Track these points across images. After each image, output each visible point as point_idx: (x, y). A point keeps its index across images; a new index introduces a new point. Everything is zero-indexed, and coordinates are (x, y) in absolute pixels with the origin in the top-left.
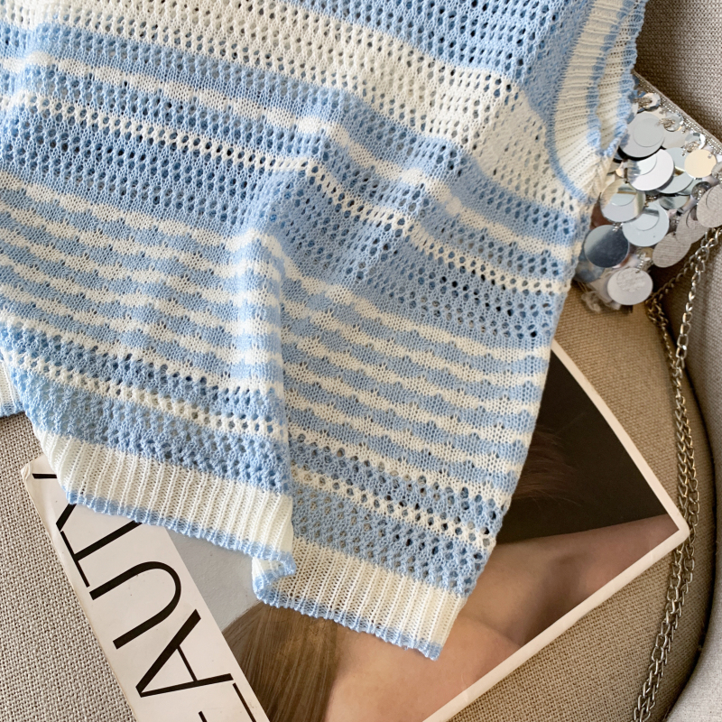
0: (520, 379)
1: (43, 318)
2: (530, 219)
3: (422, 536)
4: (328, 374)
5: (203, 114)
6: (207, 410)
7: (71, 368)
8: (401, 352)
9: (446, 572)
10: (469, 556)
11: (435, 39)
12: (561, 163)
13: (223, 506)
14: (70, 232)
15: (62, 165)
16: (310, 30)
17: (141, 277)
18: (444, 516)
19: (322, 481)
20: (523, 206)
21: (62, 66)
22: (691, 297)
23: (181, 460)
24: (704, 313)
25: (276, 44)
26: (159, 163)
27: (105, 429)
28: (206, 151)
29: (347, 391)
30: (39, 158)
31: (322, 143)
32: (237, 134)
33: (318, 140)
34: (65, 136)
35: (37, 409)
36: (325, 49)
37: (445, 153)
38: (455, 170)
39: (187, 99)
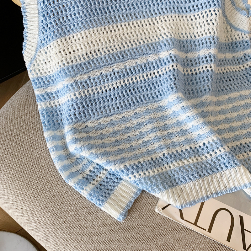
1: (130, 159)
4: (219, 124)
5: (130, 69)
6: (199, 156)
7: (151, 169)
8: (231, 105)
11: (183, 9)
13: (225, 180)
14: (111, 130)
15: (94, 110)
16: (144, 26)
19: (243, 156)
20: (230, 45)
21: (78, 79)
23: (204, 175)
25: (137, 35)
26: (124, 92)
27: (175, 180)
28: (136, 80)
29: (227, 126)
30: (86, 113)
31: (173, 57)
32: (143, 70)
33: (171, 57)
34: (90, 101)
35: (152, 188)
36: (152, 29)
37: (211, 40)
38: (216, 43)
39: (123, 67)
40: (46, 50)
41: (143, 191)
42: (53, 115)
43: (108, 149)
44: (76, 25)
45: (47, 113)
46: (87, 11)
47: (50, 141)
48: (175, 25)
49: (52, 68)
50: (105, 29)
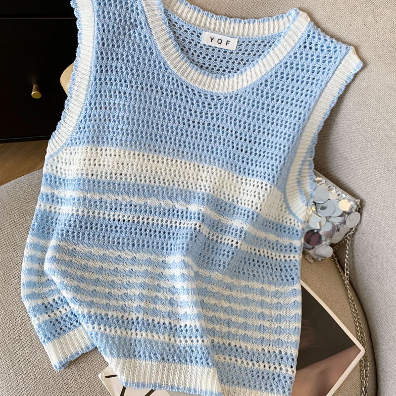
0: (293, 300)
1: (99, 306)
2: (282, 231)
3: (268, 374)
4: (217, 310)
5: (150, 208)
6: (174, 337)
7: (116, 327)
8: (244, 295)
9: (280, 387)
10: (287, 379)
11: (237, 168)
12: (292, 209)
13: (188, 376)
14: (98, 264)
15: (91, 235)
16: (188, 168)
17: (133, 280)
18: (274, 364)
19: (225, 358)
20: (279, 226)
21: (89, 196)
22: (347, 252)
23: (169, 360)
24: (353, 257)
25: (175, 176)
26: (133, 229)
27: (135, 351)
28: (152, 222)
29: (226, 317)
30: (81, 234)
31: (201, 215)
32: (165, 214)
33: (199, 214)
34: (91, 224)
35: (105, 348)
36: (195, 175)
37: (250, 214)
38: (255, 220)
39: (143, 203)
40: (72, 151)
41: (96, 348)
42: (47, 221)
43: (82, 285)
44: (114, 140)
45: (42, 216)
46: (132, 131)
47: (29, 248)
48: (221, 181)
49: (70, 172)
50: (143, 155)
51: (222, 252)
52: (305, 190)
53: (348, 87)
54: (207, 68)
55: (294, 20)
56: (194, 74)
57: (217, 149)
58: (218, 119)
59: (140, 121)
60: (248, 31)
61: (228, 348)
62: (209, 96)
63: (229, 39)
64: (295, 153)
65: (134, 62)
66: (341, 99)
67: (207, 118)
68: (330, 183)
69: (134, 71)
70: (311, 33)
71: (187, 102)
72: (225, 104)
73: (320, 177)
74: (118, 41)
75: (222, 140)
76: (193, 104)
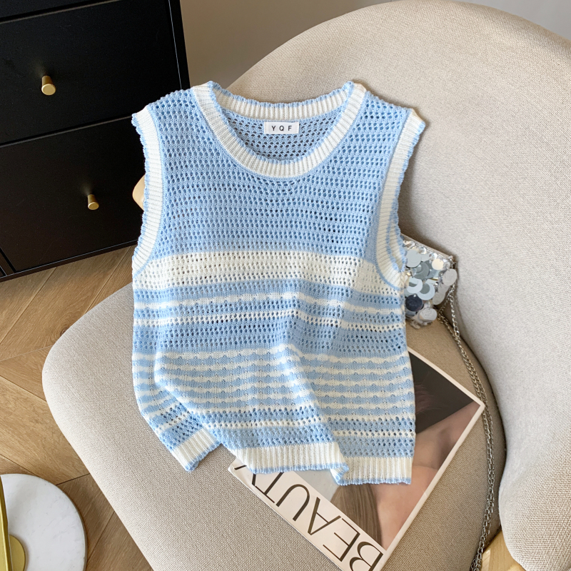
0: (401, 367)
1: (215, 406)
2: (381, 302)
4: (329, 390)
5: (245, 304)
6: (292, 420)
7: (235, 422)
8: (352, 372)
9: (402, 451)
10: (408, 442)
11: (324, 248)
12: (386, 278)
13: (312, 454)
14: (206, 368)
15: (194, 341)
16: (274, 258)
17: (243, 376)
18: (393, 430)
19: (344, 433)
20: (377, 298)
21: (184, 303)
22: (453, 311)
23: (291, 442)
24: (460, 315)
25: (263, 268)
27: (257, 441)
28: (250, 318)
29: (339, 395)
30: (184, 342)
31: (296, 302)
32: (260, 307)
33: (294, 301)
34: (192, 330)
35: (229, 442)
36: (283, 264)
37: (344, 291)
38: (350, 296)
39: (237, 300)
40: (158, 263)
41: (221, 445)
42: (148, 336)
43: (196, 390)
44: (197, 245)
45: (142, 332)
46: (213, 232)
47: (136, 365)
48: (310, 265)
49: (160, 284)
50: (228, 254)
51: (324, 334)
52: (396, 257)
53: (416, 148)
54: (274, 156)
55: (350, 93)
56: (263, 165)
57: (300, 234)
58: (295, 203)
59: (219, 221)
60: (308, 112)
61: (346, 423)
62: (281, 183)
63: (290, 124)
64: (378, 222)
65: (202, 166)
66: (412, 161)
67: (284, 204)
68: (421, 245)
69: (205, 174)
70: (369, 103)
71: (261, 192)
72: (299, 188)
73: (408, 240)
74: (183, 149)
75: (303, 224)
76: (267, 194)
